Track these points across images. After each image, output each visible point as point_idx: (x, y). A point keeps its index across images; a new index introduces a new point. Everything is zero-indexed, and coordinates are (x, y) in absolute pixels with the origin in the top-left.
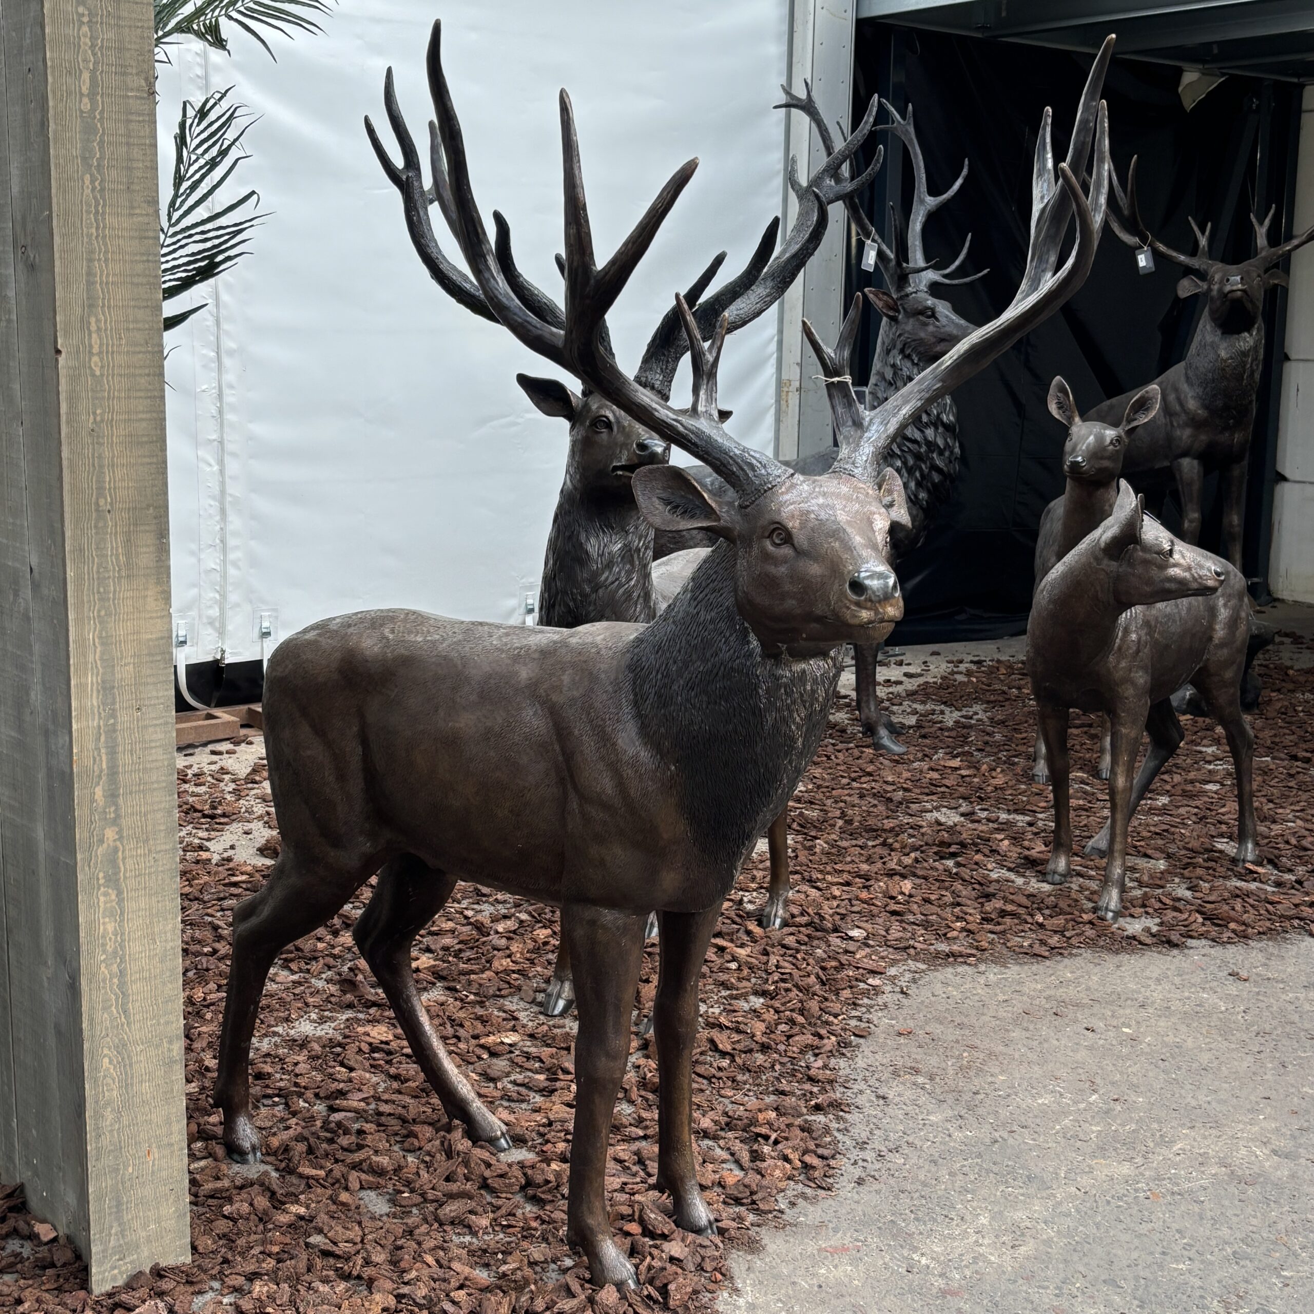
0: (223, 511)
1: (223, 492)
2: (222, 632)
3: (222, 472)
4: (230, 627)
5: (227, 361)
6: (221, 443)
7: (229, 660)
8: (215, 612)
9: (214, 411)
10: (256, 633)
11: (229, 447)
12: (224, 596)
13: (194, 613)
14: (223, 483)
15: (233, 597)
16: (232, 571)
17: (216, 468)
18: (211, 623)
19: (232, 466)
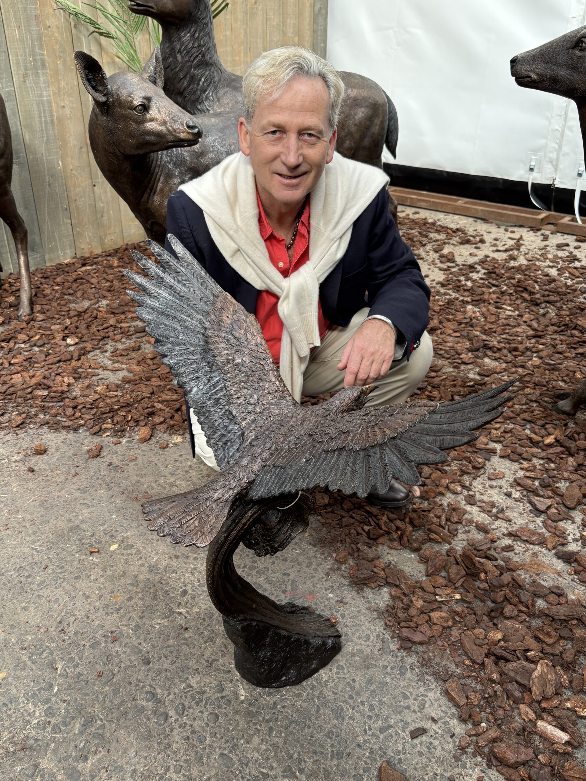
2: (556, 168)
4: (561, 166)
7: (558, 185)
8: (554, 156)
12: (560, 147)
13: (541, 154)
15: (565, 149)
16: (567, 132)
18: (551, 162)
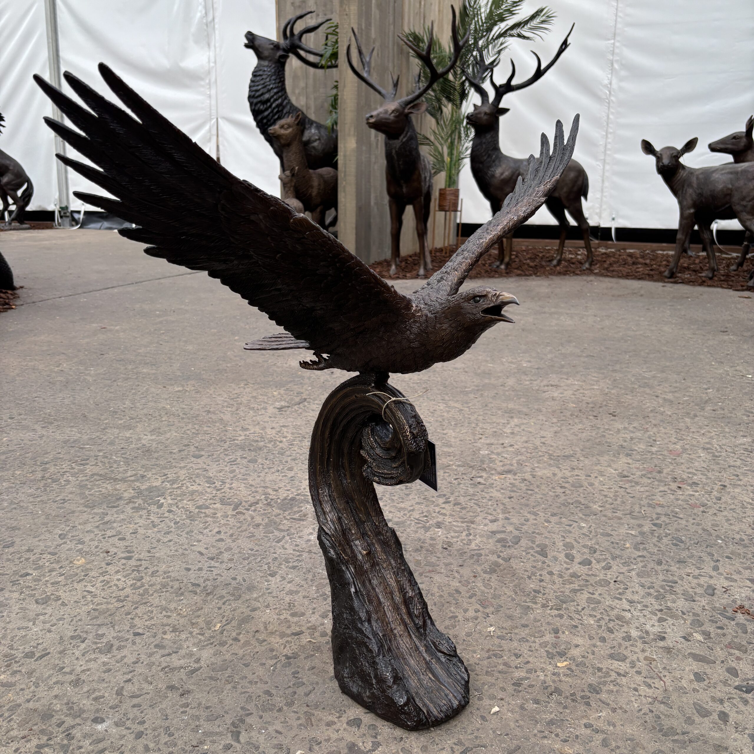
0: (603, 181)
1: (603, 175)
2: (600, 217)
3: (604, 169)
4: (603, 216)
5: (609, 136)
6: (604, 160)
7: (602, 226)
8: (598, 211)
9: (603, 150)
10: (611, 219)
11: (607, 161)
12: (601, 206)
13: (592, 211)
14: (604, 172)
15: (604, 207)
16: (604, 199)
17: (602, 167)
18: (597, 214)
19: (607, 167)
